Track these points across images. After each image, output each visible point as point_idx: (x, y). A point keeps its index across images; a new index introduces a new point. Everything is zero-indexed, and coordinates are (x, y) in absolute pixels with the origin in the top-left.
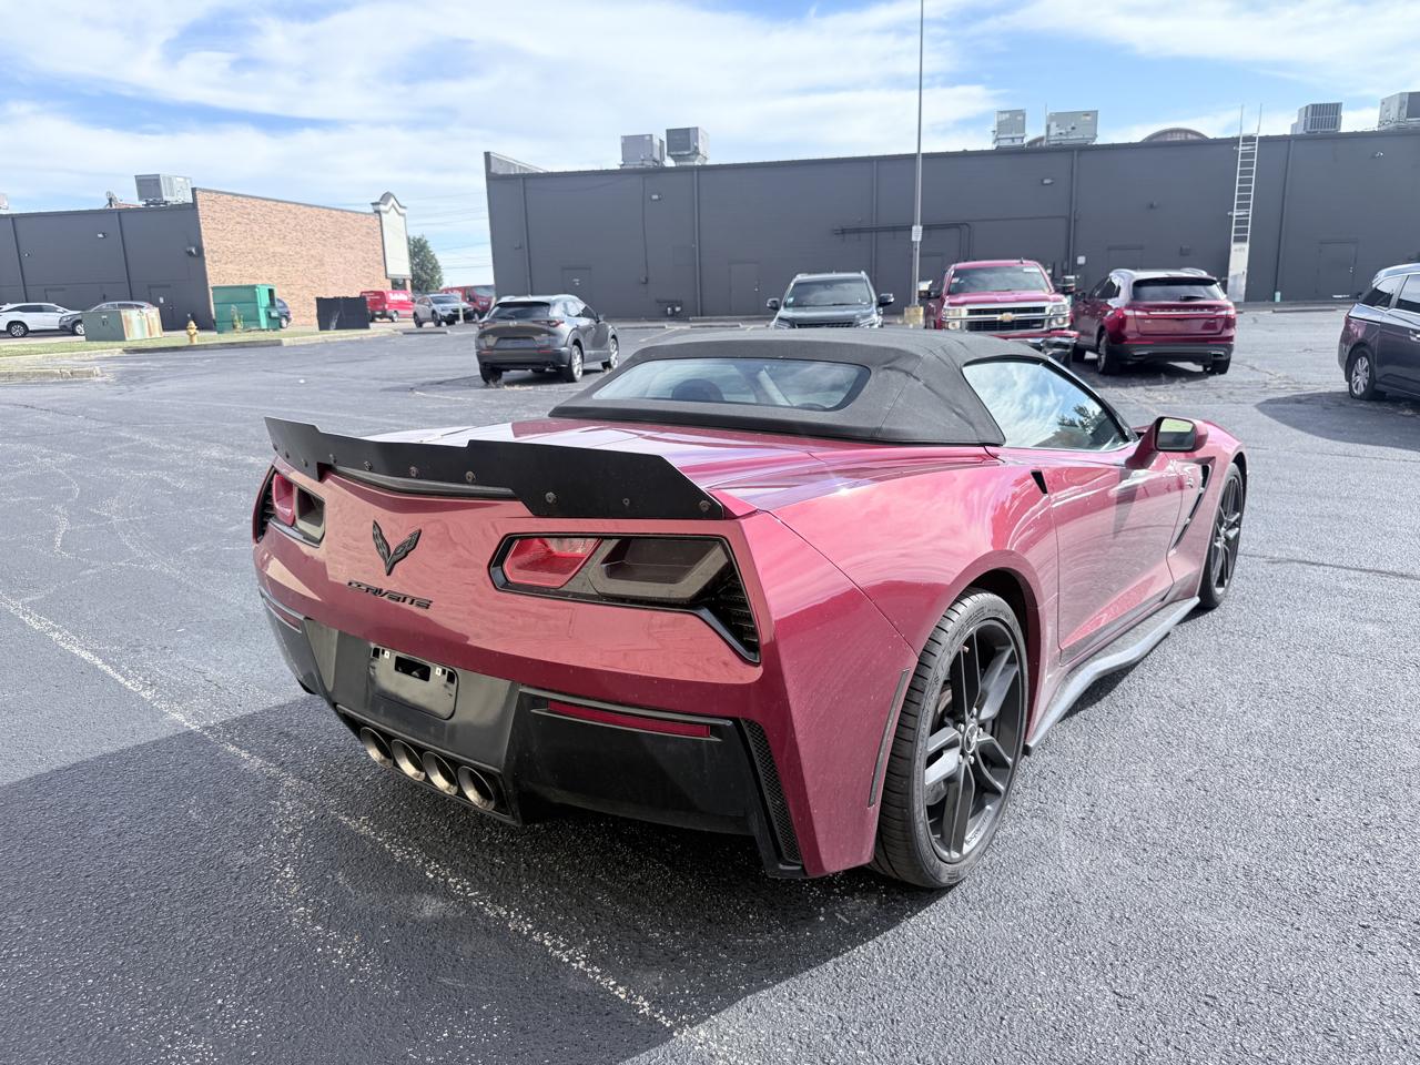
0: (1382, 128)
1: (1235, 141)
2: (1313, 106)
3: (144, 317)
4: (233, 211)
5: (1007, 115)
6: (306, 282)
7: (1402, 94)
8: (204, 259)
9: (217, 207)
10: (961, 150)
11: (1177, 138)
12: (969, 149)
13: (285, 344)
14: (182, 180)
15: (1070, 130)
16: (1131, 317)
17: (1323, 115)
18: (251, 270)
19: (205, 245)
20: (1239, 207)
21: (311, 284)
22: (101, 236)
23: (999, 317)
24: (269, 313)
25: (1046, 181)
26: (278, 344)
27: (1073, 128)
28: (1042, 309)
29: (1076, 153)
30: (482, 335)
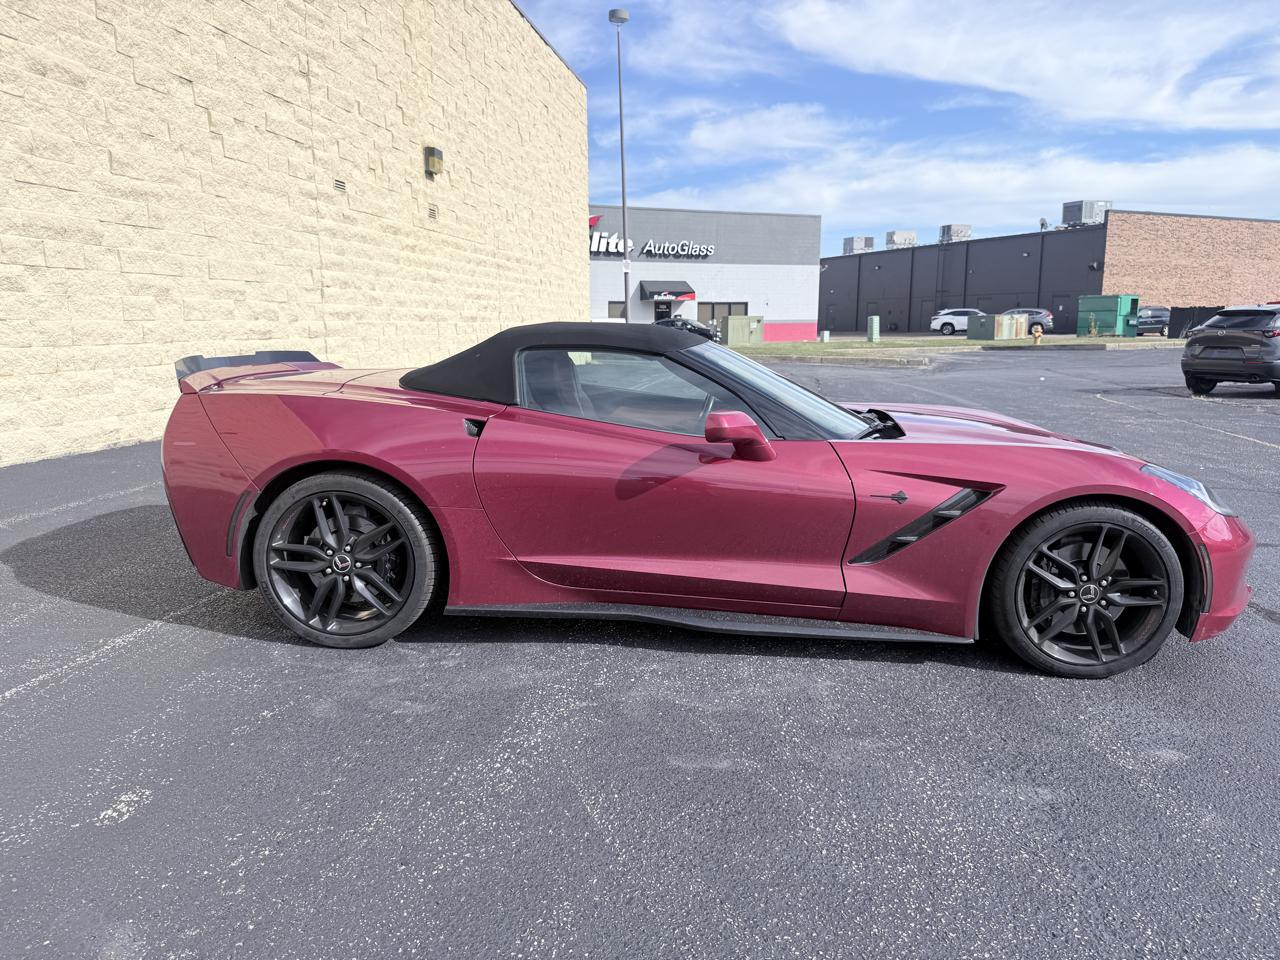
3: (1014, 321)
4: (1141, 228)
6: (1206, 292)
8: (1103, 272)
9: (1126, 226)
13: (1108, 349)
14: (1102, 203)
18: (1148, 282)
19: (1106, 260)
21: (1212, 295)
22: (1026, 255)
24: (1128, 321)
26: (1102, 348)
30: (1189, 345)
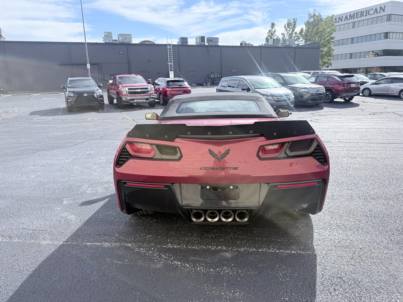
0: (196, 44)
1: (166, 45)
2: (182, 38)
5: (107, 33)
7: (200, 37)
10: (95, 42)
11: (148, 43)
12: (97, 42)
15: (124, 39)
16: (168, 90)
17: (184, 40)
20: (170, 62)
23: (137, 91)
25: (121, 53)
27: (125, 38)
28: (147, 88)
29: (128, 45)
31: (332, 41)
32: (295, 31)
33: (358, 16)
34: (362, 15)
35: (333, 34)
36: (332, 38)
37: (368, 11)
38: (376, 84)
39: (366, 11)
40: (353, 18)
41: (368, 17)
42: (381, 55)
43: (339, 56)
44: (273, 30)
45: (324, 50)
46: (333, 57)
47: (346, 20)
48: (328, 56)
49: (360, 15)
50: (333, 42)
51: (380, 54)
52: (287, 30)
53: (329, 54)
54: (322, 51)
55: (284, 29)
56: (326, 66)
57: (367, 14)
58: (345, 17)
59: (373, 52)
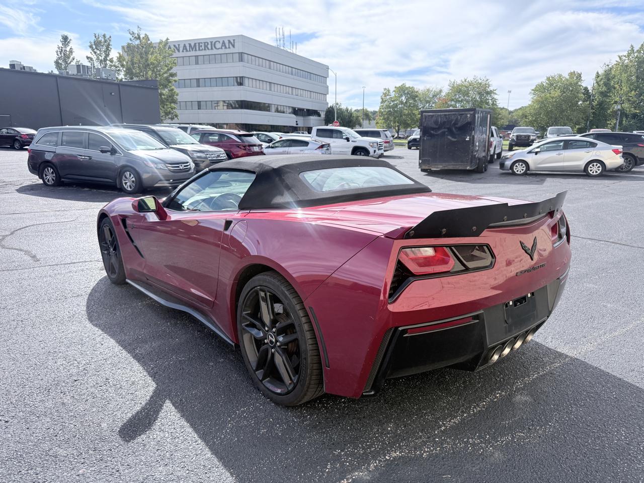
31: (174, 79)
32: (110, 57)
33: (201, 48)
34: (206, 47)
35: (173, 69)
36: (172, 75)
37: (213, 43)
38: (272, 147)
39: (211, 42)
40: (194, 49)
41: (215, 52)
42: (235, 108)
43: (188, 103)
44: (68, 49)
45: (164, 92)
46: (179, 104)
47: (185, 51)
48: (171, 103)
49: (203, 47)
50: (175, 81)
51: (234, 106)
52: (95, 53)
53: (172, 99)
54: (161, 94)
55: (90, 50)
56: (169, 118)
57: (213, 48)
58: (183, 46)
59: (224, 101)
